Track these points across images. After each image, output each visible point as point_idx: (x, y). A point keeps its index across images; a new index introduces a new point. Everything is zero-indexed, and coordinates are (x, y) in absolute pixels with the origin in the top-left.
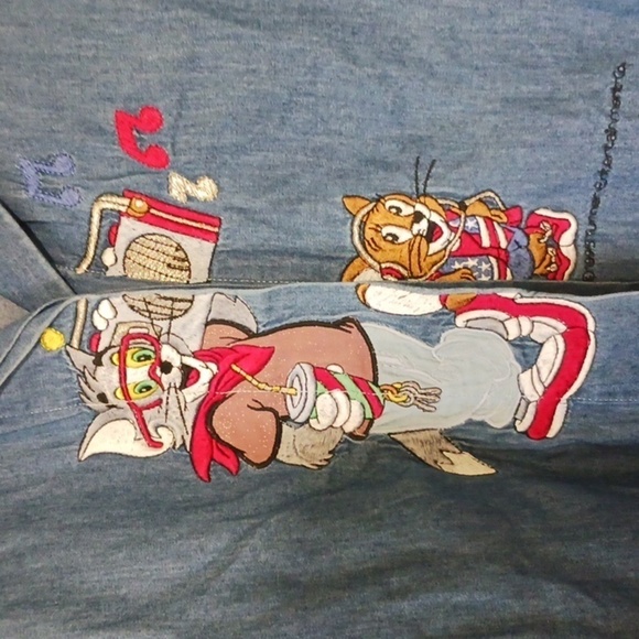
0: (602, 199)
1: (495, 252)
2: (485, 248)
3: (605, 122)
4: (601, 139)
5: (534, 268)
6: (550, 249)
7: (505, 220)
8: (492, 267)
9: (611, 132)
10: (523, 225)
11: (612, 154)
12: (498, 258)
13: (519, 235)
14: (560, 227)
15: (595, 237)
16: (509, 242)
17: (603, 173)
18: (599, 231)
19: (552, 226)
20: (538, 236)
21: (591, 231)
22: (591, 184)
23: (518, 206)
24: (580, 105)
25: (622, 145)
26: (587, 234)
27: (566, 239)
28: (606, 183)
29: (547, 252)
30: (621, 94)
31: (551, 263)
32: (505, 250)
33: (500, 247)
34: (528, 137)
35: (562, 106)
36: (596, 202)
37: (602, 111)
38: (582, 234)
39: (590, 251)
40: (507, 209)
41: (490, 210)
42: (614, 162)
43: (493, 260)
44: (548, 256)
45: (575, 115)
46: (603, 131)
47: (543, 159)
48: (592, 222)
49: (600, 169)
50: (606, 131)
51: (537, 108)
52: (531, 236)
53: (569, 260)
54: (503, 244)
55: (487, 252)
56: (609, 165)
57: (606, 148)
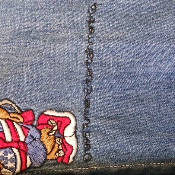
0: (91, 101)
1: (15, 144)
2: (9, 142)
3: (85, 45)
4: (83, 57)
5: (47, 154)
6: (57, 139)
7: (22, 120)
8: (15, 155)
9: (90, 52)
10: (35, 123)
11: (92, 68)
12: (19, 150)
13: (33, 131)
14: (63, 123)
15: (90, 129)
16: (26, 137)
17: (87, 81)
18: (92, 124)
19: (57, 123)
20: (48, 130)
21: (86, 124)
22: (81, 90)
23: (31, 110)
24: (65, 33)
25: (98, 60)
26: (84, 127)
27: (69, 131)
28: (91, 89)
29: (55, 142)
30: (95, 25)
31: (59, 150)
32: (24, 142)
33: (20, 141)
34: (29, 59)
35: (53, 35)
36: (87, 103)
37: (81, 37)
38: (80, 127)
39: (87, 139)
40: (22, 112)
41: (9, 113)
42: (94, 73)
43: (15, 151)
44: (56, 145)
45: (62, 41)
46: (83, 51)
47: (43, 74)
48: (86, 118)
49: (85, 79)
50: (86, 51)
51: (35, 38)
52: (43, 131)
53: (72, 147)
54: (22, 138)
55: (10, 145)
56: (91, 75)
57: (87, 63)
